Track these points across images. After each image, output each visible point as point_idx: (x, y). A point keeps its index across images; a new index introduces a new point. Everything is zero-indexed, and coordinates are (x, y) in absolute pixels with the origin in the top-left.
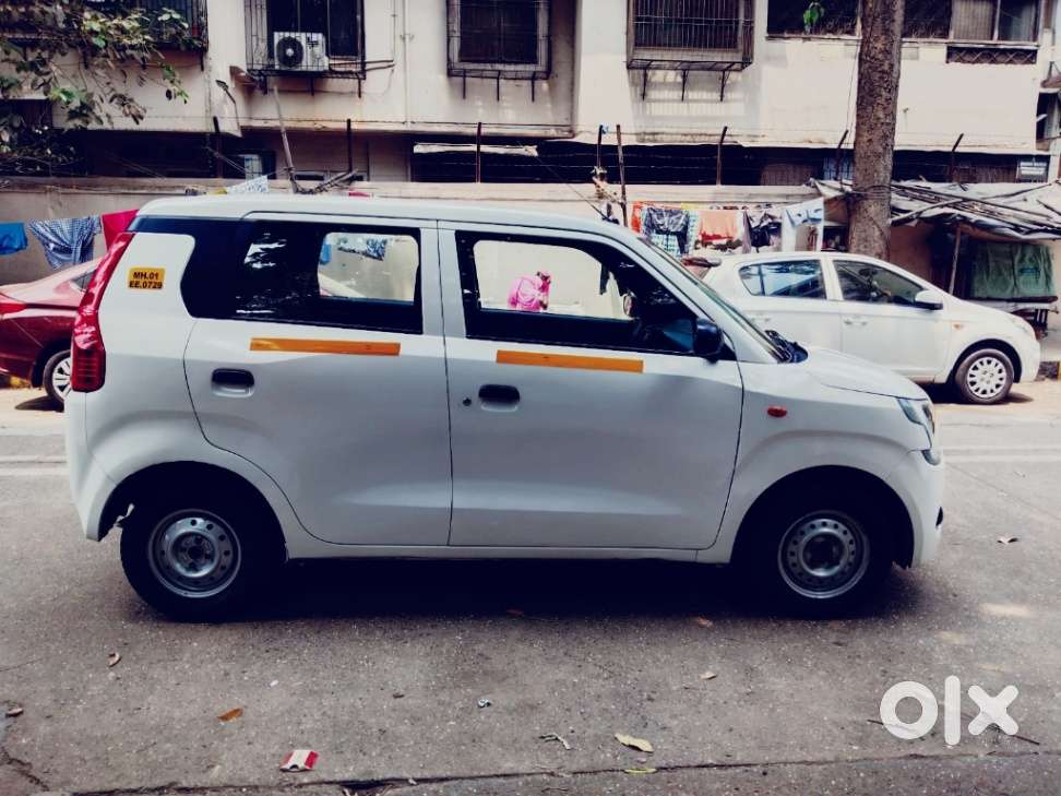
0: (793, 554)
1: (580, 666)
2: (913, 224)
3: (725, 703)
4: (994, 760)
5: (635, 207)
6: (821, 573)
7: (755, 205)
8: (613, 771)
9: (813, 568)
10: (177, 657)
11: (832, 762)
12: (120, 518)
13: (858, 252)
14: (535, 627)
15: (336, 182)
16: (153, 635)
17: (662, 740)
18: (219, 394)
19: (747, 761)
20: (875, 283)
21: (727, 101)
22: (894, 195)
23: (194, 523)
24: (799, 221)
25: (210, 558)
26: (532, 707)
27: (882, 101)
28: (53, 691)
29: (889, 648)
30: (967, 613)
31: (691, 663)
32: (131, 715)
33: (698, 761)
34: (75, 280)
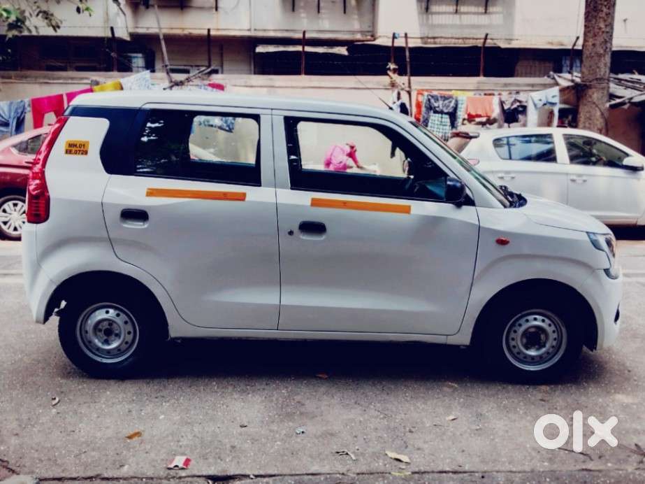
0: (513, 339)
1: (365, 410)
2: (626, 107)
3: (461, 435)
4: (637, 472)
5: (418, 94)
6: (532, 353)
7: (508, 92)
8: (383, 473)
9: (527, 348)
10: (97, 401)
11: (529, 472)
12: (56, 310)
13: (584, 128)
14: (336, 386)
15: (200, 75)
16: (80, 387)
17: (417, 456)
18: (125, 226)
19: (472, 469)
20: (594, 151)
21: (490, 13)
22: (612, 85)
23: (107, 312)
24: (540, 104)
25: (118, 335)
26: (332, 435)
27: (603, 15)
28: (17, 420)
29: (578, 403)
30: (636, 383)
31: (441, 410)
32: (69, 435)
33: (440, 468)
34: (15, 146)
